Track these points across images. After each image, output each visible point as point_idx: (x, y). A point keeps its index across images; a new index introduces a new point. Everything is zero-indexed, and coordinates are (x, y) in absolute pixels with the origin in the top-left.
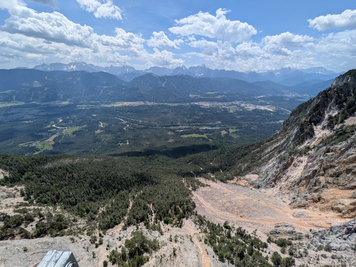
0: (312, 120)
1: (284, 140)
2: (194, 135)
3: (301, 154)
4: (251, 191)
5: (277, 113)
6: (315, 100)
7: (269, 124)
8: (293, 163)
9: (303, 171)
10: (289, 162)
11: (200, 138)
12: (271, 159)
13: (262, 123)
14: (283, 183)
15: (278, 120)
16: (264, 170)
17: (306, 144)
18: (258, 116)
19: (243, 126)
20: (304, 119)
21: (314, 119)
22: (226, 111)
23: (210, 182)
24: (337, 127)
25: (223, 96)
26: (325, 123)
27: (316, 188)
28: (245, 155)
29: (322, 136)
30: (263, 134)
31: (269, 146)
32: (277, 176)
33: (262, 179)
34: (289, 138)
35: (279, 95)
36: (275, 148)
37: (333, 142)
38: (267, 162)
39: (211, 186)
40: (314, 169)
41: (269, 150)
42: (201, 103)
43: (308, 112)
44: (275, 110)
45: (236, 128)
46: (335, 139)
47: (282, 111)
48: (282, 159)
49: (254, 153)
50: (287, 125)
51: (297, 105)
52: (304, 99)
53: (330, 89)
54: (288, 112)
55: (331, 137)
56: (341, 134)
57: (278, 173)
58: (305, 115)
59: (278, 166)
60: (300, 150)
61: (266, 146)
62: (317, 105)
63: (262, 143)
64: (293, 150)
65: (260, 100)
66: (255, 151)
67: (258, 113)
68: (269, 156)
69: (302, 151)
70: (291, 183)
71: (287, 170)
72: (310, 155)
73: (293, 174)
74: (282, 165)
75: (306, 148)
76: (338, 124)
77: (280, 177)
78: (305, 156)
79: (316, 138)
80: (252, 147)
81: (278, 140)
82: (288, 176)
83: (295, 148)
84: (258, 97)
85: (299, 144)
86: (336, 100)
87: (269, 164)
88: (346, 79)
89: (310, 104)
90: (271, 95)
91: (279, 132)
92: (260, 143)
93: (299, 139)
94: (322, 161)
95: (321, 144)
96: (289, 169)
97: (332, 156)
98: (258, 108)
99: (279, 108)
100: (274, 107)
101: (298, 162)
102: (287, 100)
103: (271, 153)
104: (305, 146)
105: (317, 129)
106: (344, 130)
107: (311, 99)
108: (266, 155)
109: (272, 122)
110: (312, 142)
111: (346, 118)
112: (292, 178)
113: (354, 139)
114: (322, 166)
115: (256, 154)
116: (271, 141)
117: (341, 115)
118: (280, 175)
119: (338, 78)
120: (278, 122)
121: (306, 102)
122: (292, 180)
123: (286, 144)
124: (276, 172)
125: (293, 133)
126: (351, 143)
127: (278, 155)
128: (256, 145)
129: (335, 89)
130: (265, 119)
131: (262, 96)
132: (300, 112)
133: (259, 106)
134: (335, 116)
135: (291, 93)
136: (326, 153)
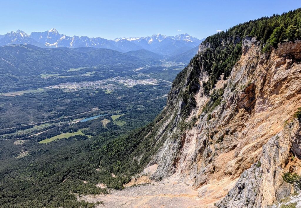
0: (192, 89)
1: (173, 115)
2: (62, 136)
3: (190, 127)
4: (154, 188)
5: (160, 86)
6: (189, 68)
7: (154, 101)
8: (186, 139)
9: (196, 145)
10: (182, 139)
11: (73, 137)
12: (165, 140)
13: (148, 101)
14: (182, 165)
15: (163, 94)
16: (162, 156)
17: (192, 116)
18: (141, 93)
19: (127, 109)
20: (184, 89)
21: (193, 87)
22: (102, 93)
23: (102, 197)
24: (211, 92)
25: (94, 72)
26: (202, 90)
27: (210, 158)
28: (138, 144)
29: (202, 104)
30: (152, 114)
31: (161, 125)
32: (175, 159)
33: (161, 168)
34: (177, 112)
35: (157, 66)
36: (167, 127)
37: (211, 108)
38: (162, 145)
39: (105, 202)
40: (204, 139)
41: (161, 131)
42: (63, 86)
43: (186, 81)
44: (157, 83)
45: (120, 113)
46: (212, 105)
47: (164, 84)
48: (175, 137)
49: (147, 139)
50: (172, 98)
51: (176, 75)
52: (180, 68)
53: (198, 56)
54: (170, 84)
55: (209, 103)
56: (215, 99)
57: (175, 155)
58: (185, 84)
59: (174, 146)
60: (189, 123)
61: (157, 127)
62: (192, 73)
63: (152, 125)
64: (183, 124)
65: (139, 74)
66: (147, 136)
67: (141, 90)
68: (163, 138)
69: (190, 123)
70: (189, 162)
71: (183, 148)
72: (198, 126)
73: (188, 151)
74: (177, 145)
75: (193, 120)
76: (211, 90)
77: (178, 158)
78: (194, 128)
79: (198, 107)
80: (143, 133)
81: (167, 116)
82: (185, 155)
83: (184, 122)
84: (136, 70)
85: (187, 117)
86: (205, 66)
87: (165, 147)
88: (207, 45)
89: (186, 72)
90: (149, 67)
91: (166, 107)
92: (150, 126)
93: (185, 111)
94: (208, 129)
95: (203, 112)
96: (184, 147)
97: (214, 122)
98: (139, 83)
99: (160, 80)
100: (155, 80)
101: (190, 136)
102: (167, 71)
103: (164, 134)
104: (192, 118)
105: (197, 98)
106: (216, 94)
107: (186, 67)
108: (159, 137)
109: (157, 98)
110: (196, 112)
111: (215, 82)
112: (189, 156)
113: (224, 102)
114: (209, 134)
115: (149, 140)
116: (161, 119)
117: (211, 80)
118: (177, 157)
119: (201, 45)
120: (163, 97)
121: (183, 71)
122: (189, 158)
123: (175, 119)
124: (174, 155)
125: (179, 106)
126: (223, 105)
127: (170, 134)
128: (146, 129)
129: (202, 56)
130: (149, 96)
131: (141, 69)
132: (180, 82)
133: (139, 81)
134: (207, 82)
135: (168, 63)
136: (209, 120)
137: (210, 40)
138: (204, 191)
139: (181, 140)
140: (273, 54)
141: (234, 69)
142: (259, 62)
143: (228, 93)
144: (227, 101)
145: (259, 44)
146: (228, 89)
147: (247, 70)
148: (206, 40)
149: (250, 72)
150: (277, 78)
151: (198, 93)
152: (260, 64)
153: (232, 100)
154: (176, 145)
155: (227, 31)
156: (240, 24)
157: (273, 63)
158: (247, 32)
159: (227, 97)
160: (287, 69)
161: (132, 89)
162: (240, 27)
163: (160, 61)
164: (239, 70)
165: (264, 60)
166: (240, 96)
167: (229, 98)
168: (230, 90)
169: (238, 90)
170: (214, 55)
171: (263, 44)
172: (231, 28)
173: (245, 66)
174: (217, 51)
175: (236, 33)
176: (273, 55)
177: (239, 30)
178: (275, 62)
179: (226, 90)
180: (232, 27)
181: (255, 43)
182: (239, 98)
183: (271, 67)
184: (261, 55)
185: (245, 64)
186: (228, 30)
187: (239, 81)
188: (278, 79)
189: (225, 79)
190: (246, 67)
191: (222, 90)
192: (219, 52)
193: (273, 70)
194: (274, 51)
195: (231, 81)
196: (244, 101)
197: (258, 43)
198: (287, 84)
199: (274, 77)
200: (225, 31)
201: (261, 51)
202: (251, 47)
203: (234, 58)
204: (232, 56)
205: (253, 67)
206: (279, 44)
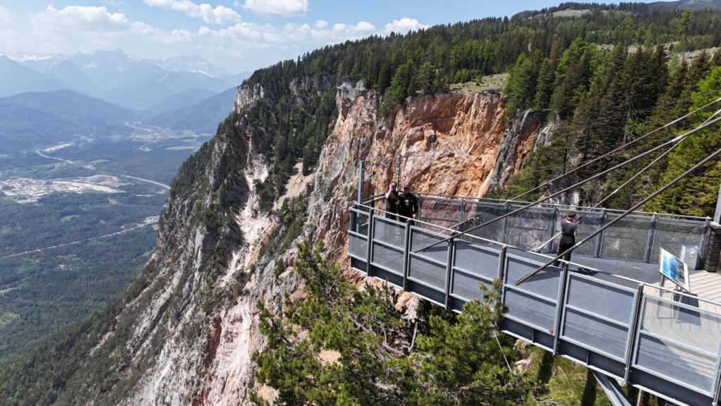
0: (228, 199)
1: (179, 274)
3: (231, 298)
5: (129, 196)
6: (216, 146)
7: (115, 238)
8: (223, 333)
9: (250, 344)
10: (213, 333)
12: (162, 347)
13: (93, 241)
15: (140, 219)
17: (233, 269)
18: (68, 218)
21: (230, 196)
24: (277, 206)
26: (253, 201)
29: (258, 237)
30: (111, 279)
31: (142, 308)
34: (190, 263)
35: (116, 137)
36: (163, 309)
38: (154, 363)
41: (146, 323)
44: (121, 188)
46: (283, 236)
47: (143, 189)
48: (191, 334)
51: (177, 164)
54: (160, 188)
55: (275, 232)
56: (290, 221)
57: (196, 383)
58: (208, 189)
59: (189, 360)
60: (228, 289)
61: (131, 313)
62: (225, 159)
63: (114, 310)
64: (210, 295)
65: (58, 161)
66: (98, 347)
67: (67, 208)
68: (154, 342)
69: (231, 289)
70: (235, 395)
71: (215, 361)
72: (251, 294)
73: (231, 365)
74: (197, 354)
75: (237, 278)
76: (278, 199)
77: (203, 392)
78: (242, 300)
79: (249, 244)
80: (86, 338)
81: (160, 280)
82: (223, 378)
83: (213, 288)
84: (48, 150)
85: (219, 274)
86: (255, 142)
87: (162, 368)
88: (255, 91)
89: (209, 157)
90: (90, 140)
91: (154, 255)
92: (108, 313)
93: (215, 258)
94: (278, 297)
95: (263, 257)
96: (219, 356)
97: (292, 279)
98: (59, 189)
99: (130, 180)
100: (114, 178)
101: (233, 322)
102: (147, 153)
103: (155, 331)
104: (234, 275)
105: (243, 222)
106: (291, 210)
107: (206, 143)
108: (142, 342)
109: (124, 229)
110: (244, 258)
111: (285, 180)
112: (235, 378)
113: (311, 226)
114: (283, 310)
115: (107, 356)
116: (142, 290)
117: (274, 176)
118: (201, 387)
119: (242, 88)
120: (143, 225)
121: (197, 152)
122: (235, 382)
123: (187, 284)
124: (191, 383)
125: (196, 247)
126: (309, 235)
127: (176, 327)
128: (96, 325)
129: (246, 116)
130: (97, 225)
131: (62, 146)
132: (192, 182)
133: (59, 182)
134: (266, 181)
135: (149, 130)
136: (280, 274)
137: (263, 79)
139: (209, 337)
140: (400, 119)
141: (326, 149)
142: (376, 134)
143: (318, 205)
144: (318, 224)
145: (371, 97)
146: (317, 196)
147: (353, 152)
148: (252, 77)
149: (360, 155)
150: (413, 168)
151: (244, 209)
152: (377, 139)
153: (329, 222)
154: (195, 354)
155: (301, 60)
156: (327, 47)
157: (401, 138)
158: (344, 67)
159: (317, 214)
160: (427, 150)
161: (35, 207)
162: (329, 54)
163: (127, 124)
164: (336, 152)
165: (384, 132)
166: (344, 211)
167: (322, 217)
168: (321, 200)
169: (339, 198)
170: (277, 114)
171: (379, 96)
172: (308, 53)
173: (348, 144)
174: (282, 105)
175: (320, 66)
176: (400, 121)
177: (326, 60)
178: (406, 137)
179: (312, 198)
180: (310, 53)
181: (364, 94)
182: (342, 216)
183: (398, 147)
184: (377, 120)
185: (348, 139)
186: (301, 57)
187: (339, 176)
188: (413, 171)
189: (306, 173)
190: (351, 146)
191: (303, 200)
192: (286, 109)
193: (403, 153)
194: (400, 113)
195: (321, 177)
197: (369, 94)
198: (431, 180)
199: (407, 167)
200: (296, 61)
201: (376, 111)
202: (355, 102)
203: (322, 125)
204: (318, 120)
205: (364, 145)
206: (408, 99)
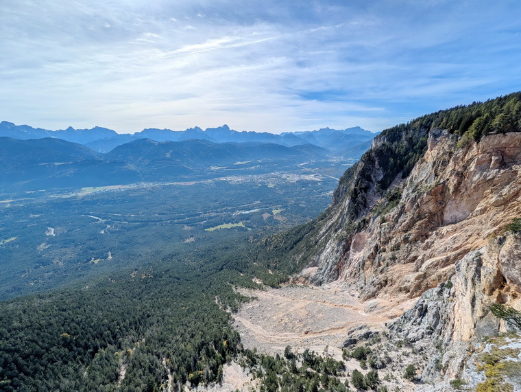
1: (338, 214)
3: (358, 229)
5: (325, 182)
6: (360, 164)
7: (318, 197)
8: (353, 242)
11: (235, 228)
12: (328, 241)
14: (346, 272)
15: (328, 191)
16: (323, 258)
18: (304, 188)
20: (353, 187)
23: (257, 293)
24: (386, 192)
25: (258, 166)
26: (374, 188)
27: (381, 268)
29: (374, 204)
32: (338, 263)
33: (322, 271)
34: (343, 211)
36: (330, 227)
37: (386, 210)
38: (325, 247)
39: (259, 298)
40: (374, 245)
41: (324, 230)
43: (356, 178)
44: (322, 179)
45: (281, 208)
46: (387, 206)
47: (330, 180)
48: (340, 239)
49: (307, 238)
51: (344, 171)
52: (349, 163)
55: (383, 204)
58: (354, 182)
61: (320, 225)
62: (363, 169)
64: (349, 225)
65: (303, 169)
66: (308, 234)
67: (304, 185)
68: (326, 238)
70: (355, 269)
71: (349, 252)
72: (367, 229)
73: (355, 256)
75: (362, 221)
76: (386, 189)
77: (342, 263)
79: (369, 207)
80: (304, 230)
81: (331, 215)
82: (350, 260)
83: (351, 223)
84: (301, 165)
85: (355, 218)
86: (379, 162)
87: (327, 249)
88: (382, 139)
89: (356, 168)
91: (330, 205)
94: (380, 233)
95: (375, 214)
97: (388, 226)
98: (302, 178)
99: (326, 176)
100: (321, 175)
102: (333, 166)
106: (393, 194)
108: (322, 237)
110: (367, 213)
111: (392, 180)
112: (355, 262)
113: (403, 204)
114: (382, 240)
115: (310, 239)
116: (324, 218)
117: (386, 178)
119: (376, 138)
123: (341, 219)
124: (337, 258)
125: (346, 205)
126: (401, 208)
127: (334, 235)
128: (308, 227)
129: (376, 150)
130: (313, 192)
131: (305, 163)
132: (348, 178)
134: (382, 180)
135: (335, 158)
136: (382, 223)
137: (387, 133)
138: (372, 306)
139: (347, 242)
141: (417, 166)
142: (452, 158)
143: (408, 194)
144: (407, 203)
146: (408, 189)
147: (435, 168)
148: (382, 133)
149: (439, 170)
151: (369, 192)
152: (453, 161)
153: (414, 202)
154: (340, 248)
155: (409, 123)
156: (426, 115)
157: (472, 160)
158: (436, 123)
159: (406, 198)
160: (493, 168)
161: (295, 184)
162: (426, 118)
163: (327, 155)
164: (423, 168)
165: (459, 156)
166: (424, 198)
167: (410, 200)
168: (410, 191)
169: (421, 191)
171: (458, 137)
172: (414, 119)
174: (395, 145)
175: (420, 125)
176: (473, 150)
177: (424, 121)
178: (476, 160)
179: (405, 190)
181: (447, 136)
182: (422, 201)
183: (469, 165)
184: (455, 150)
185: (432, 161)
187: (423, 180)
188: (479, 180)
189: (404, 177)
190: (433, 165)
191: (400, 190)
193: (472, 169)
194: (474, 145)
195: (412, 180)
196: (430, 203)
197: (451, 136)
201: (454, 145)
202: (440, 141)
205: (443, 164)
206: (482, 137)
